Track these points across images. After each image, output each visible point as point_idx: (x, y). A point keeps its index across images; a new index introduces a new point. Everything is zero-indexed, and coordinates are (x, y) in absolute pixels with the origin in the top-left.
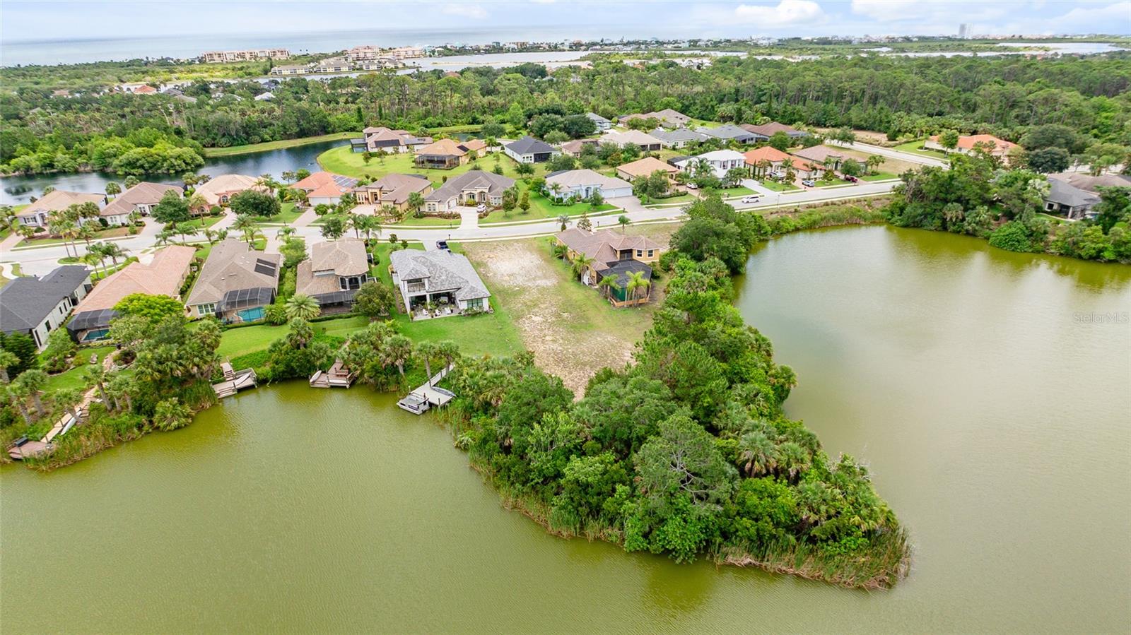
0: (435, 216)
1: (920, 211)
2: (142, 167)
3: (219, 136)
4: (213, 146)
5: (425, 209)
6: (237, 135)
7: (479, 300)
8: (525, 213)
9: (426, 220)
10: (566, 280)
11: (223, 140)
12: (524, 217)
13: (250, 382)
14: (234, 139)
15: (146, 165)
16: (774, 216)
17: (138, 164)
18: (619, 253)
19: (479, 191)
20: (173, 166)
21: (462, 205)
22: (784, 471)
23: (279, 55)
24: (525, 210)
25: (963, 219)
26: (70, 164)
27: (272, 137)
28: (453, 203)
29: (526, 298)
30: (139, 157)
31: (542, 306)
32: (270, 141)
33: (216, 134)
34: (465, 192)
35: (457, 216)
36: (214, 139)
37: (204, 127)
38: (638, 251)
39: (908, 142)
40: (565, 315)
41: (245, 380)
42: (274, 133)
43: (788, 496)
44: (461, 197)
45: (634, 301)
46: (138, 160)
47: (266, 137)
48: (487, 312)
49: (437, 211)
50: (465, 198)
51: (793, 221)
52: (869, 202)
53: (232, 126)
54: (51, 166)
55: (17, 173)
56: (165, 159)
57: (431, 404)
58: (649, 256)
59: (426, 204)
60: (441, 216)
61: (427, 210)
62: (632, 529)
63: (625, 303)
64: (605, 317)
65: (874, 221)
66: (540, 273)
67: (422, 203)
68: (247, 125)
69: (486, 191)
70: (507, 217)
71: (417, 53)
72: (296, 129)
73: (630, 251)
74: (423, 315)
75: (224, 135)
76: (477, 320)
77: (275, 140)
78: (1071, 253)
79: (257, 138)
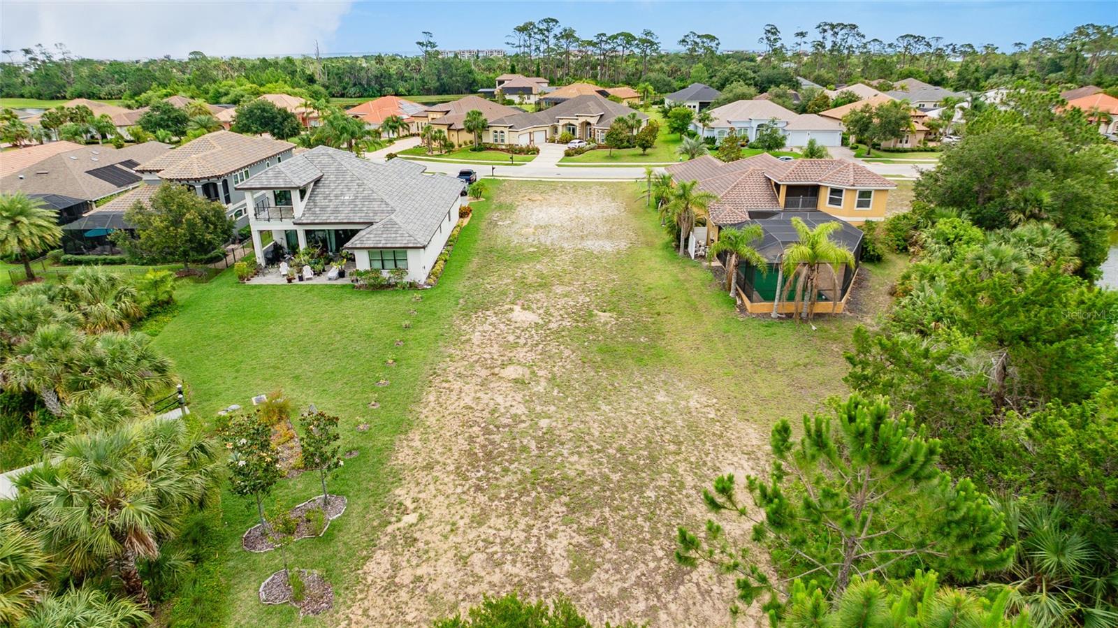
0: (502, 150)
3: (351, 85)
4: (343, 96)
5: (488, 138)
6: (369, 84)
8: (644, 155)
9: (484, 154)
10: (649, 245)
12: (644, 158)
14: (365, 90)
18: (783, 191)
19: (581, 120)
21: (554, 142)
23: (495, 54)
24: (644, 150)
27: (409, 91)
28: (537, 135)
29: (529, 271)
31: (559, 290)
32: (405, 95)
33: (348, 84)
34: (562, 123)
35: (536, 151)
36: (345, 88)
37: (337, 74)
38: (834, 191)
40: (603, 317)
42: (413, 89)
44: (555, 129)
45: (804, 307)
47: (401, 90)
48: (413, 286)
49: (507, 142)
50: (561, 132)
53: (363, 73)
58: (860, 205)
59: (491, 130)
61: (491, 141)
63: (773, 308)
64: (707, 338)
67: (485, 127)
68: (382, 75)
69: (593, 121)
70: (611, 158)
72: (434, 84)
73: (814, 190)
75: (355, 85)
76: (377, 302)
77: (412, 95)
79: (391, 90)
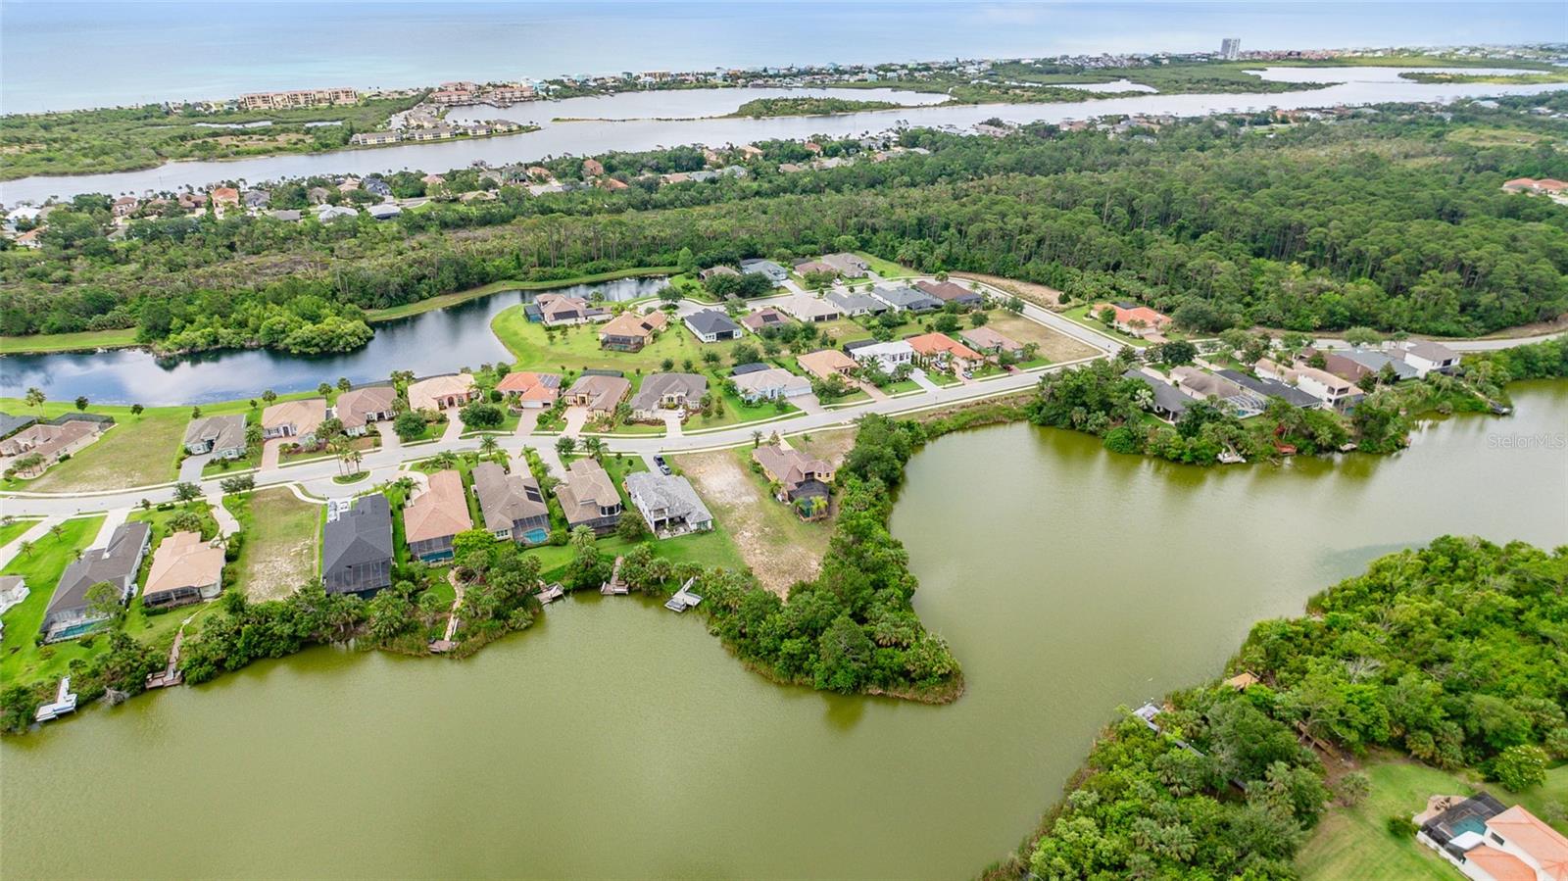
0: (643, 422)
1: (1053, 413)
2: (317, 345)
3: (377, 297)
4: (370, 307)
5: (633, 417)
6: (395, 295)
7: (704, 523)
8: (720, 418)
9: (634, 427)
10: (765, 498)
11: (382, 301)
12: (720, 421)
13: (559, 593)
14: (393, 301)
15: (322, 344)
16: (932, 418)
17: (314, 342)
18: (804, 475)
19: (677, 395)
20: (348, 344)
21: (664, 409)
22: (901, 643)
23: (342, 96)
24: (720, 415)
25: (1086, 422)
26: (235, 342)
27: (429, 293)
28: (655, 407)
29: (736, 515)
30: (313, 335)
31: (750, 522)
33: (374, 295)
34: (665, 396)
35: (662, 422)
36: (371, 300)
37: (360, 287)
38: (819, 473)
39: (1078, 306)
40: (767, 529)
41: (556, 592)
42: (431, 288)
43: (900, 657)
44: (662, 401)
45: (817, 517)
46: (313, 338)
48: (711, 531)
49: (644, 417)
50: (665, 401)
51: (948, 423)
52: (1015, 398)
53: (391, 287)
54: (216, 341)
55: (181, 351)
56: (340, 337)
57: (688, 606)
58: (827, 476)
59: (634, 412)
60: (647, 422)
61: (636, 417)
62: (818, 677)
63: (810, 519)
64: (795, 531)
65: (1017, 418)
66: (743, 490)
67: (631, 412)
68: (405, 284)
69: (684, 395)
70: (706, 423)
71: (526, 94)
73: (812, 473)
74: (665, 535)
75: (382, 296)
76: (705, 537)
78: (1160, 456)
79: (416, 297)
